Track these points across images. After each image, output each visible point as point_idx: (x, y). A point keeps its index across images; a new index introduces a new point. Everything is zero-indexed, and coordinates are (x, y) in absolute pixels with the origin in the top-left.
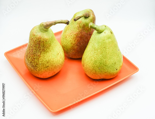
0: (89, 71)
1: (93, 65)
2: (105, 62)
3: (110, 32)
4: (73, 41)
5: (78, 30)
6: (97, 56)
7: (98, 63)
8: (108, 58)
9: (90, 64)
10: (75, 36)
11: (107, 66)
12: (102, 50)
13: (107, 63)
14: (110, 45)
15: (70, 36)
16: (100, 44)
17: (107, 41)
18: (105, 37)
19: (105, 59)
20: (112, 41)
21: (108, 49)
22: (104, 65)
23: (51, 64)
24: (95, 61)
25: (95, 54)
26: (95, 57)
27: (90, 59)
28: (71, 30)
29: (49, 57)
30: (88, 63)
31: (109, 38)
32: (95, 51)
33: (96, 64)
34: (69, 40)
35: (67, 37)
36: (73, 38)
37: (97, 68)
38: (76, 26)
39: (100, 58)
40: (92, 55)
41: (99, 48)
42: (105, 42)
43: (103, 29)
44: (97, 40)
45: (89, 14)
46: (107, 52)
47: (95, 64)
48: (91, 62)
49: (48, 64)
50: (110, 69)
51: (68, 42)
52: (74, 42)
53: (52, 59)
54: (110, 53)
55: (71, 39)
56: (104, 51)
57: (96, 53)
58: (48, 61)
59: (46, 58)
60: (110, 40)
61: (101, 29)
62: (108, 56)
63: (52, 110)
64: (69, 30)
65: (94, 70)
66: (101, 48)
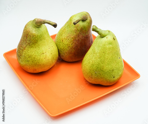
0: (86, 73)
1: (90, 68)
2: (102, 67)
3: (112, 38)
4: (70, 44)
5: (75, 34)
6: (95, 60)
7: (95, 67)
8: (106, 64)
9: (87, 67)
10: (72, 40)
11: (104, 71)
12: (101, 54)
13: (104, 68)
14: (110, 51)
15: (67, 39)
16: (100, 48)
17: (107, 46)
18: (106, 42)
19: (102, 64)
20: (113, 48)
21: (107, 55)
22: (100, 69)
23: (32, 60)
24: (93, 64)
25: (93, 57)
26: (93, 61)
27: (88, 61)
28: (68, 33)
29: (32, 52)
30: (86, 65)
31: (110, 43)
32: (94, 55)
33: (93, 67)
34: (66, 44)
35: (64, 40)
36: (70, 41)
37: (93, 72)
38: (74, 29)
39: (98, 63)
40: (90, 58)
41: (98, 52)
42: (105, 47)
43: (106, 34)
44: (98, 44)
45: (86, 17)
46: (106, 58)
47: (91, 68)
48: (89, 65)
49: (29, 59)
50: (106, 75)
51: (65, 46)
52: (71, 46)
53: (34, 55)
54: (109, 59)
55: (68, 43)
56: (102, 56)
57: (95, 57)
58: (30, 56)
59: (29, 53)
60: (111, 46)
61: (103, 33)
62: (106, 61)
63: (51, 114)
64: (66, 33)
65: (90, 74)
66: (101, 53)
